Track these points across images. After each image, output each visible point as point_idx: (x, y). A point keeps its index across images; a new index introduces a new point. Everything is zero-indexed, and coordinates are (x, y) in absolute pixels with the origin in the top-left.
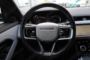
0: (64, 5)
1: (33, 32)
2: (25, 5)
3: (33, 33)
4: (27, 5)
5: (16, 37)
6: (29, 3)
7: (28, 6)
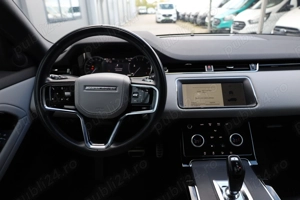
0: (198, 20)
1: (67, 94)
2: (69, 15)
3: (68, 97)
4: (77, 14)
5: (27, 109)
6: (83, 9)
7: (80, 17)
